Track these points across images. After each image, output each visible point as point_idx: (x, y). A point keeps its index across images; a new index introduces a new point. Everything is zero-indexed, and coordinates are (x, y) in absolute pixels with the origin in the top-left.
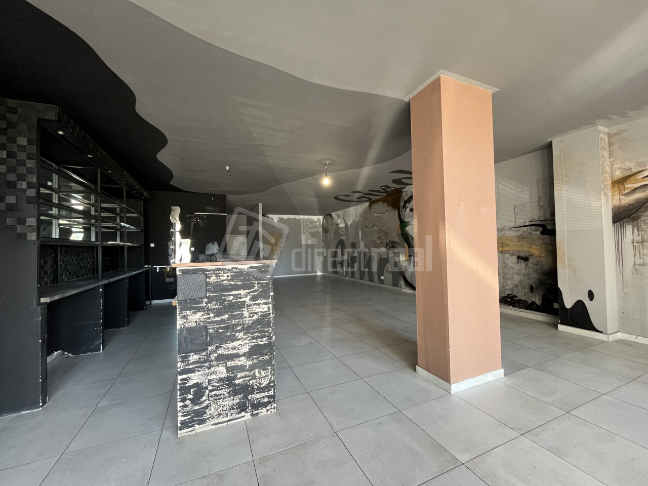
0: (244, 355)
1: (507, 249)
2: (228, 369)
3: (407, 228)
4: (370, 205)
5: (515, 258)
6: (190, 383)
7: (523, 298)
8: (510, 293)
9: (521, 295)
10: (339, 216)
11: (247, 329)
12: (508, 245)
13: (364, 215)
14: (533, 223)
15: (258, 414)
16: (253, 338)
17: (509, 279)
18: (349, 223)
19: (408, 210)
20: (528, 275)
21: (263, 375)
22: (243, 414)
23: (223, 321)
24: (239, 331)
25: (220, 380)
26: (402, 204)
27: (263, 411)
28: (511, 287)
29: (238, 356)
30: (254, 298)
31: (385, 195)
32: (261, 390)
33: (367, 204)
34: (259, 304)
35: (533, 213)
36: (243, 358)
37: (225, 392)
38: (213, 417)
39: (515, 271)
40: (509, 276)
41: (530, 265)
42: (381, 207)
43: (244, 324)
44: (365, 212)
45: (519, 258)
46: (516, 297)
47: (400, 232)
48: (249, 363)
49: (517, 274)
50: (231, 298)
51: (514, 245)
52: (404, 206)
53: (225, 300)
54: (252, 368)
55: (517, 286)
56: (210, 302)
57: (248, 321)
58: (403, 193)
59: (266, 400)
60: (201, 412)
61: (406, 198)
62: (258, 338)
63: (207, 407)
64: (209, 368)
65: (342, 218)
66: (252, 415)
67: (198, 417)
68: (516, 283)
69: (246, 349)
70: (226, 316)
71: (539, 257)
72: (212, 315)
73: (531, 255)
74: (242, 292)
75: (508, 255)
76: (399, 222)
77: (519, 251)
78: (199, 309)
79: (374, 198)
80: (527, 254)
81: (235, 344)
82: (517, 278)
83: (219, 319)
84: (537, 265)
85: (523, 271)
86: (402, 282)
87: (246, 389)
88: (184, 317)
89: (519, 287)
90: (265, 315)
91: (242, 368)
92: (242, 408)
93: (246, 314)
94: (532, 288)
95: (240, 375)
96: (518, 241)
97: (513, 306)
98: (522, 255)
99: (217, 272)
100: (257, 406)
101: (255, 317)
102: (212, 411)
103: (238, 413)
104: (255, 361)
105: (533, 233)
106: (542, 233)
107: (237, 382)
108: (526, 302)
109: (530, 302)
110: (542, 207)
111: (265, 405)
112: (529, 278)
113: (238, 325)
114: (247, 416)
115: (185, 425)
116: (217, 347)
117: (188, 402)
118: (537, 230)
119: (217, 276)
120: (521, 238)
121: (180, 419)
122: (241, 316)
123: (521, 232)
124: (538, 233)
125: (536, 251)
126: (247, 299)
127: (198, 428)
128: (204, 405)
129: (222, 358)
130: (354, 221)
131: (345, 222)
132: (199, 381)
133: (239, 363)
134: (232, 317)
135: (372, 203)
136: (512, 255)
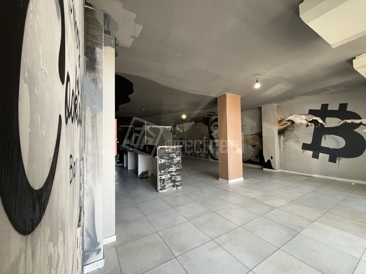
0: (174, 172)
1: (248, 143)
2: (171, 175)
3: (212, 134)
4: (195, 123)
5: (251, 146)
6: (162, 178)
7: (254, 161)
8: (250, 159)
9: (253, 159)
10: (180, 127)
11: (175, 165)
12: (249, 141)
13: (192, 127)
14: (257, 133)
15: (177, 188)
16: (176, 167)
17: (249, 154)
18: (185, 130)
19: (212, 126)
20: (255, 152)
21: (179, 178)
22: (174, 188)
23: (169, 162)
24: (173, 165)
25: (169, 178)
26: (210, 123)
27: (179, 188)
28: (250, 156)
29: (173, 172)
30: (176, 156)
31: (203, 119)
32: (178, 182)
33: (194, 122)
34: (178, 158)
35: (256, 130)
36: (174, 173)
37: (170, 181)
38: (167, 188)
39: (251, 151)
40: (249, 152)
41: (256, 148)
42: (201, 124)
43: (174, 163)
44: (193, 126)
45: (252, 146)
46: (252, 160)
47: (209, 135)
48: (175, 174)
49: (252, 152)
50: (171, 156)
51: (251, 141)
52: (211, 125)
53: (170, 156)
54: (176, 175)
55: (252, 156)
56: (166, 157)
57: (175, 162)
58: (211, 119)
59: (179, 185)
60: (164, 187)
61: (212, 121)
62: (177, 167)
63: (166, 185)
64: (166, 175)
65: (182, 128)
66: (176, 188)
67: (163, 188)
68: (251, 155)
69: (174, 170)
70: (170, 161)
71: (258, 145)
72: (167, 160)
73: (256, 145)
74: (174, 154)
75: (249, 145)
76: (208, 131)
77: (253, 144)
78: (164, 159)
79: (197, 120)
80: (255, 145)
81: (172, 168)
82: (252, 153)
83: (168, 161)
84: (258, 148)
85: (254, 150)
86: (210, 157)
87: (174, 181)
88: (161, 161)
89: (253, 157)
90: (179, 161)
91: (174, 175)
92: (174, 186)
93: (175, 160)
94: (256, 157)
95: (173, 177)
96: (252, 140)
97: (251, 164)
98: (253, 145)
99: (168, 148)
100: (177, 186)
101: (177, 161)
102: (167, 187)
103: (173, 188)
104: (177, 174)
105: (257, 137)
106: (259, 137)
107: (173, 179)
108: (255, 162)
109: (256, 162)
110: (259, 128)
111: (179, 186)
112: (256, 153)
113: (173, 163)
114: (175, 189)
115: (161, 190)
116: (168, 169)
117: (161, 183)
118: (258, 136)
119: (168, 150)
120: (253, 139)
121: (160, 188)
122: (174, 161)
123: (253, 137)
124: (258, 137)
125: (257, 143)
126: (175, 156)
127: (164, 191)
128: (165, 185)
129: (169, 172)
130: (187, 130)
131: (183, 130)
132: (164, 178)
133: (173, 174)
134: (171, 161)
135: (196, 122)
136: (250, 145)
